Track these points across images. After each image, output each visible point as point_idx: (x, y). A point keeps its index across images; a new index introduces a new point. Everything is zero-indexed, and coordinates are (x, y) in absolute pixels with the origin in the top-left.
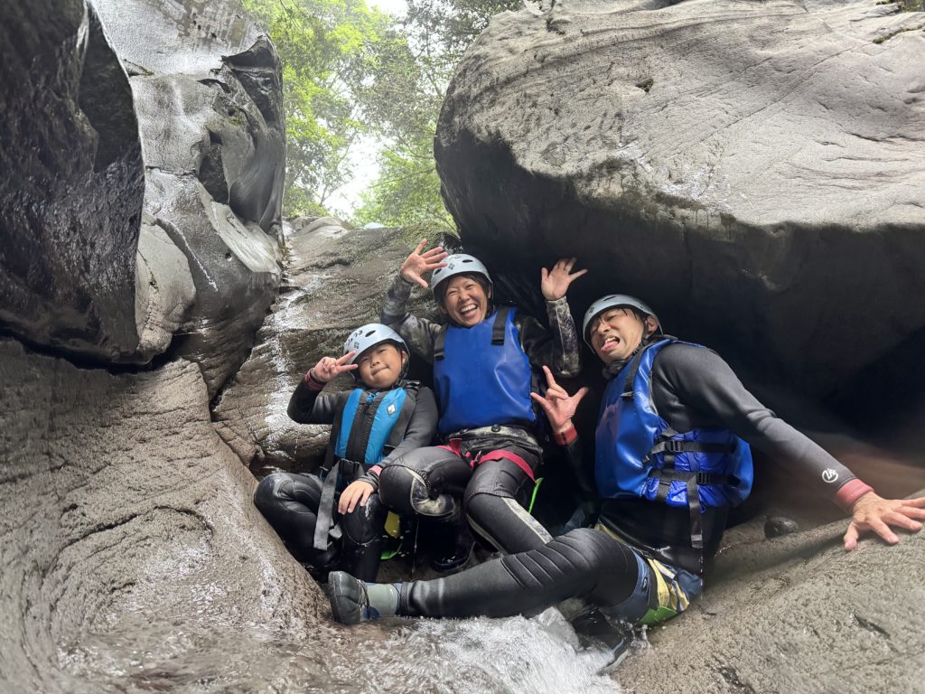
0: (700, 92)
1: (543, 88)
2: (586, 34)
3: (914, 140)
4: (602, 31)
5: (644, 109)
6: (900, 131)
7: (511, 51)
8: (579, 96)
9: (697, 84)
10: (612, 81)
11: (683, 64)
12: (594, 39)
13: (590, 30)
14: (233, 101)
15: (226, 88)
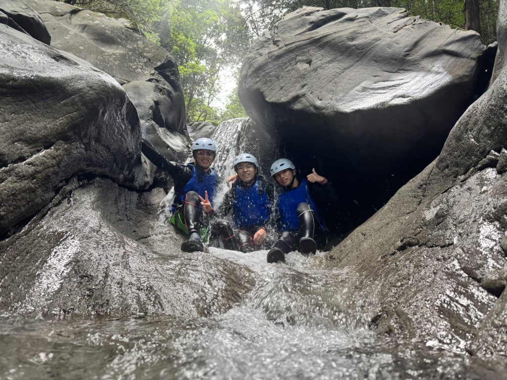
0: (329, 62)
1: (272, 69)
2: (286, 45)
3: (408, 70)
4: (292, 43)
5: (309, 72)
6: (402, 68)
7: (261, 55)
8: (285, 70)
9: (328, 59)
10: (297, 63)
11: (322, 52)
12: (289, 47)
13: (287, 43)
14: (161, 85)
15: (157, 81)
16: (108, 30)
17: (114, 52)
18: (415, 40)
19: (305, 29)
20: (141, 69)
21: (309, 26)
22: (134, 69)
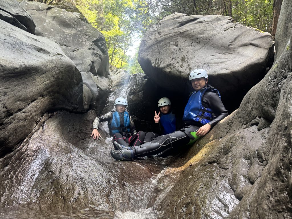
0: (188, 46)
1: (156, 48)
2: (165, 35)
3: (230, 53)
4: (168, 34)
6: (227, 52)
7: (151, 39)
8: (163, 49)
9: (187, 44)
10: (170, 46)
11: (184, 40)
12: (166, 36)
13: (165, 34)
14: (96, 52)
15: (94, 49)
16: (67, 19)
17: (70, 32)
18: (235, 37)
19: (175, 26)
20: (85, 42)
21: (178, 25)
22: (81, 42)
